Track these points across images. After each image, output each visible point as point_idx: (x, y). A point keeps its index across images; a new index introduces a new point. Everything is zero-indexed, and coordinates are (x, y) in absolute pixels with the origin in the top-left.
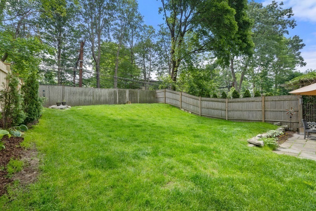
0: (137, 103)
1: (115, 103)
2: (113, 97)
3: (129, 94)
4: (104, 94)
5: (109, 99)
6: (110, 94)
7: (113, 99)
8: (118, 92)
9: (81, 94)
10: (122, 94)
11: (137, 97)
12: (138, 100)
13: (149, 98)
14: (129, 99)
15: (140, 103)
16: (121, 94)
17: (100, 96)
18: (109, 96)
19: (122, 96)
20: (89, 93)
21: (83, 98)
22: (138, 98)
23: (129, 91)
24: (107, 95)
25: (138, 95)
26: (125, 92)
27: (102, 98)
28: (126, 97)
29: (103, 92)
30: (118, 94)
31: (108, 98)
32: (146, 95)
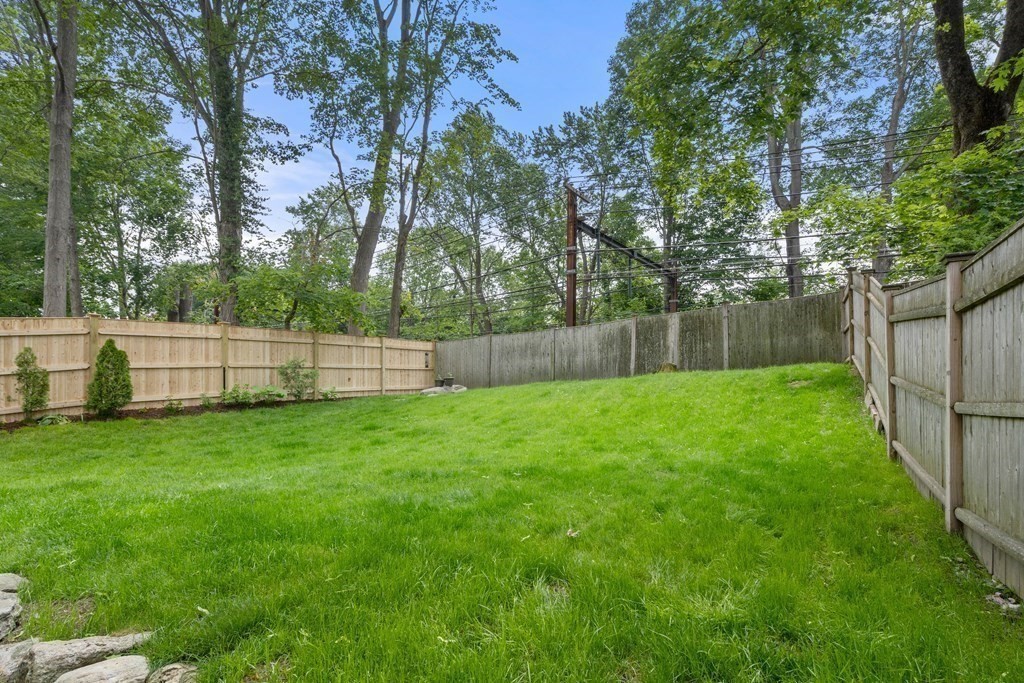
0: (721, 368)
1: (624, 372)
2: (615, 352)
3: (683, 332)
4: (586, 343)
5: (602, 360)
6: (607, 343)
7: (615, 361)
8: (634, 330)
9: (523, 352)
10: (650, 338)
11: (718, 339)
12: (726, 356)
13: (795, 340)
14: (682, 354)
15: (732, 366)
16: (646, 339)
17: (573, 353)
18: (601, 351)
19: (653, 344)
20: (542, 347)
21: (527, 363)
22: (722, 346)
23: (682, 320)
24: (596, 345)
25: (725, 333)
26: (664, 327)
27: (579, 360)
28: (666, 347)
29: (580, 340)
30: (637, 338)
31: (597, 357)
32: (772, 326)
